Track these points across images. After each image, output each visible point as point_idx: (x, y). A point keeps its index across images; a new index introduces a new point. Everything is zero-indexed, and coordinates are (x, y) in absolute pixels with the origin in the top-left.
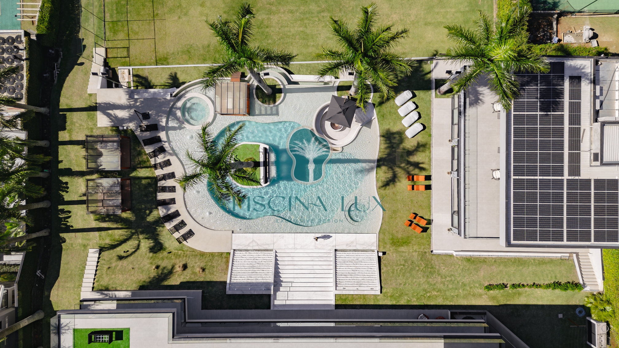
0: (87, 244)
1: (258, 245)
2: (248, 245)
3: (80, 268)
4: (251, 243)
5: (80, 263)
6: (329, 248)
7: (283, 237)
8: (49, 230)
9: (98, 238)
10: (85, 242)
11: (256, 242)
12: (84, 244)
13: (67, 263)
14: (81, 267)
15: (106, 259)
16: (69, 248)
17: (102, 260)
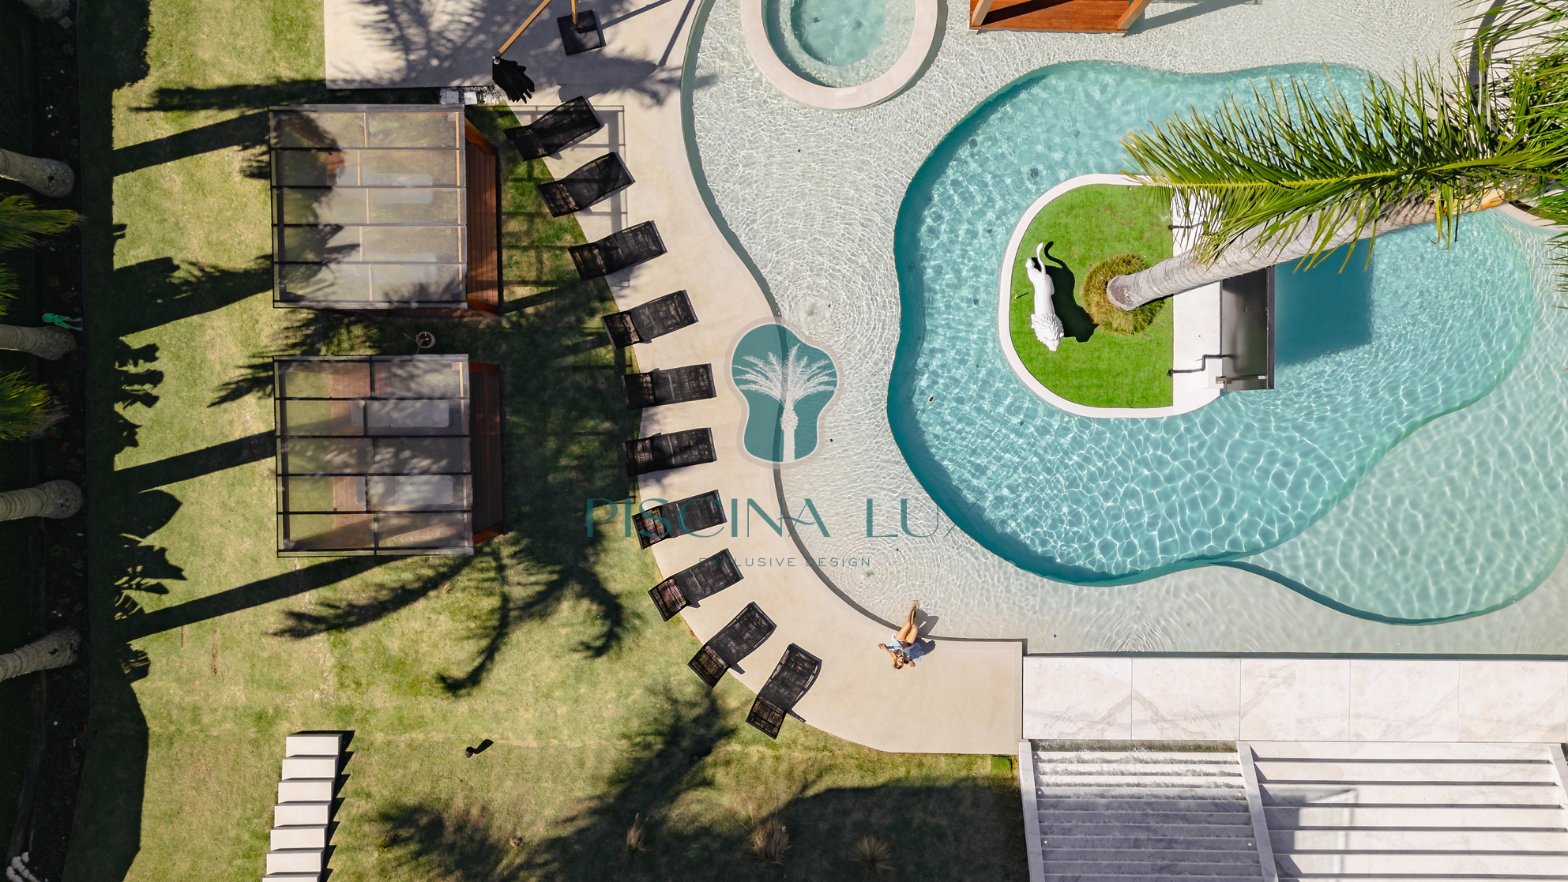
0: (277, 710)
1: (1158, 718)
2: (1108, 720)
3: (238, 840)
4: (1120, 707)
5: (237, 813)
6: (1534, 737)
7: (1292, 676)
8: (75, 638)
9: (333, 680)
10: (264, 699)
11: (1146, 704)
12: (257, 708)
13: (173, 815)
14: (246, 836)
15: (374, 790)
16: (180, 731)
17: (356, 794)
